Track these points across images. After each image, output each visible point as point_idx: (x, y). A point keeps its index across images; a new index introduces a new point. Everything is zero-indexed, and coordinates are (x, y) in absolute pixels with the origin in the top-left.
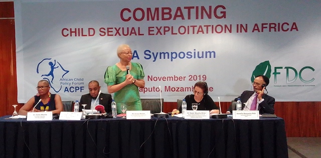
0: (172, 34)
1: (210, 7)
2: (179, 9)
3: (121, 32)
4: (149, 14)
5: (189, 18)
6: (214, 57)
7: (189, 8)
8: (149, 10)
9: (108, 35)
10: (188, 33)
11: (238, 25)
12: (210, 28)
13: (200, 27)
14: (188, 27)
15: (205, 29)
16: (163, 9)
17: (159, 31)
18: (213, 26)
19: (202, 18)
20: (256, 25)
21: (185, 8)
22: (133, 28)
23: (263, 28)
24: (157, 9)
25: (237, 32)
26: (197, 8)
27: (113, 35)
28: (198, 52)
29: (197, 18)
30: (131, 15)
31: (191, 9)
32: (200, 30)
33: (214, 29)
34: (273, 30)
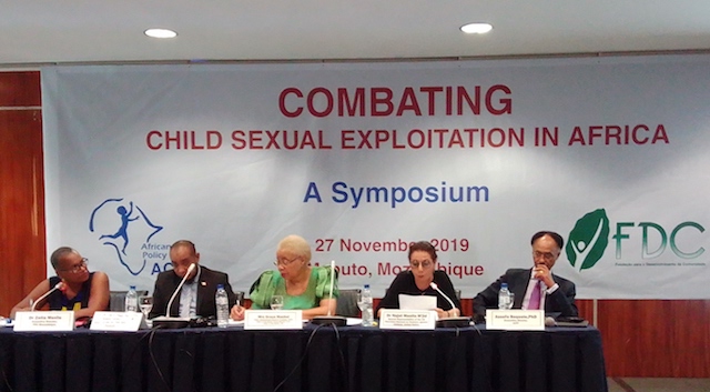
0: (395, 146)
1: (478, 89)
2: (409, 92)
3: (279, 139)
4: (344, 102)
5: (432, 112)
6: (487, 200)
7: (432, 91)
8: (343, 92)
9: (252, 147)
10: (430, 146)
11: (537, 130)
12: (477, 136)
13: (456, 131)
14: (430, 131)
15: (465, 137)
16: (374, 91)
17: (365, 139)
18: (483, 130)
19: (460, 112)
20: (577, 129)
21: (423, 89)
22: (308, 133)
23: (592, 135)
24: (361, 92)
25: (537, 144)
26: (449, 90)
27: (261, 147)
28: (452, 189)
29: (449, 112)
30: (303, 102)
31: (436, 93)
32: (456, 140)
33: (486, 138)
34: (613, 140)
